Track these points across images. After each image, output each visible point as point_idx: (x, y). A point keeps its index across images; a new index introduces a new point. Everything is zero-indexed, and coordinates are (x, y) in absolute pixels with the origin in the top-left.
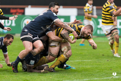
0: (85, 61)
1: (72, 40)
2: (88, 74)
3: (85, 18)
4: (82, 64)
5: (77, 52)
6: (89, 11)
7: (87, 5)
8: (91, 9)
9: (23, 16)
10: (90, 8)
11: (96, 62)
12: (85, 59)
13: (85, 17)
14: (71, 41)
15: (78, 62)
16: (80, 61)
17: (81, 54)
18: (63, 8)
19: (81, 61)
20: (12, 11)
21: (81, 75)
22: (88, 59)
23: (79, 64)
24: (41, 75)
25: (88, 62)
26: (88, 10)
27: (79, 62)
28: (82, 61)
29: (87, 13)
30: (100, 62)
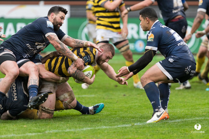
0: (84, 96)
11: (103, 98)
21: (78, 121)
29: (91, 12)
30: (111, 99)
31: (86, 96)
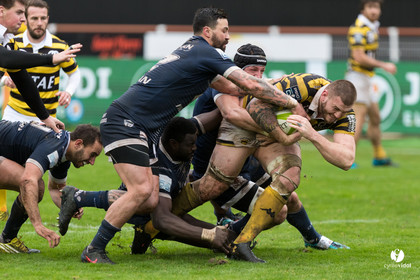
0: (357, 221)
1: (288, 134)
2: (371, 267)
3: (350, 67)
4: (348, 233)
5: (332, 192)
6: (368, 43)
7: (361, 20)
8: (373, 36)
9: (137, 61)
10: (372, 31)
11: (397, 226)
12: (359, 216)
13: (350, 62)
14: (285, 136)
15: (332, 226)
16: (341, 221)
17: (344, 196)
18: (282, 32)
19: (345, 221)
20: (98, 44)
21: (345, 271)
22: (371, 214)
23: (338, 232)
24: (201, 273)
25: (368, 225)
26: (365, 37)
27: (338, 226)
28: (348, 224)
29: (362, 49)
30: (414, 228)
31: (362, 221)
